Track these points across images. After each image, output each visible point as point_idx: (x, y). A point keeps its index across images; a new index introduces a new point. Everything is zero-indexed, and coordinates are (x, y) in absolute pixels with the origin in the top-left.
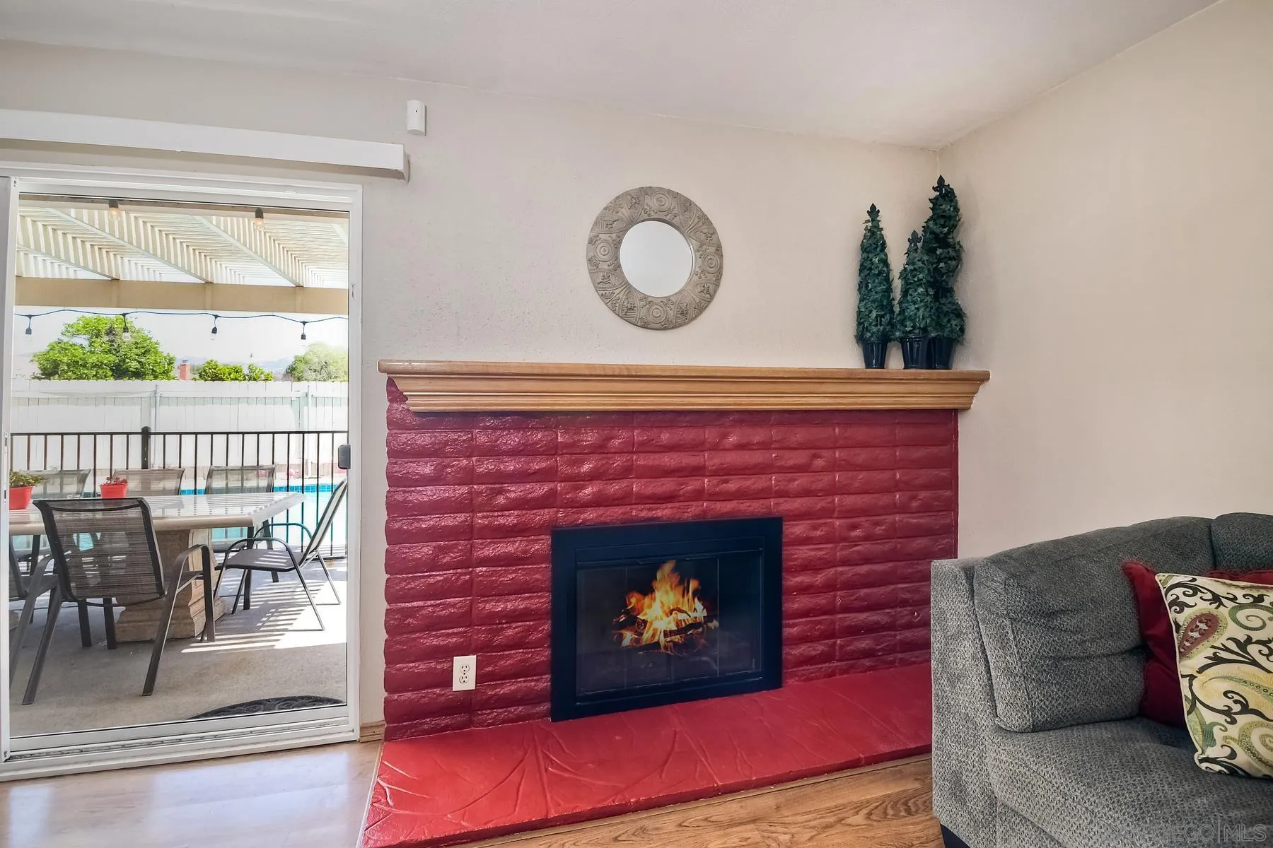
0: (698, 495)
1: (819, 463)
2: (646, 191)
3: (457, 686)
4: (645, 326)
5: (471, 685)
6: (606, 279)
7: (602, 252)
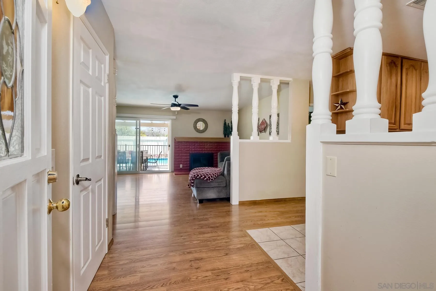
0: (204, 150)
1: (218, 147)
2: (200, 119)
3: (180, 167)
4: (199, 133)
5: (182, 167)
6: (195, 128)
7: (195, 125)
